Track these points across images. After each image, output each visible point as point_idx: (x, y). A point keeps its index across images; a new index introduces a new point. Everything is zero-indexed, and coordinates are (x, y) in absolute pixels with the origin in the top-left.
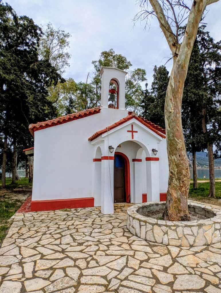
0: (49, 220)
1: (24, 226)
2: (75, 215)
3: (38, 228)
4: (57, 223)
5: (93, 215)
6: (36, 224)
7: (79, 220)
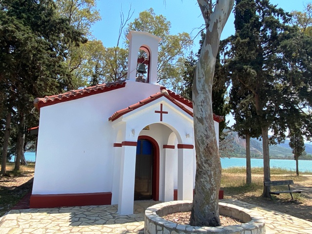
0: (50, 219)
1: (17, 226)
2: (84, 214)
3: (34, 230)
4: (58, 225)
5: (106, 215)
6: (32, 224)
7: (87, 222)
